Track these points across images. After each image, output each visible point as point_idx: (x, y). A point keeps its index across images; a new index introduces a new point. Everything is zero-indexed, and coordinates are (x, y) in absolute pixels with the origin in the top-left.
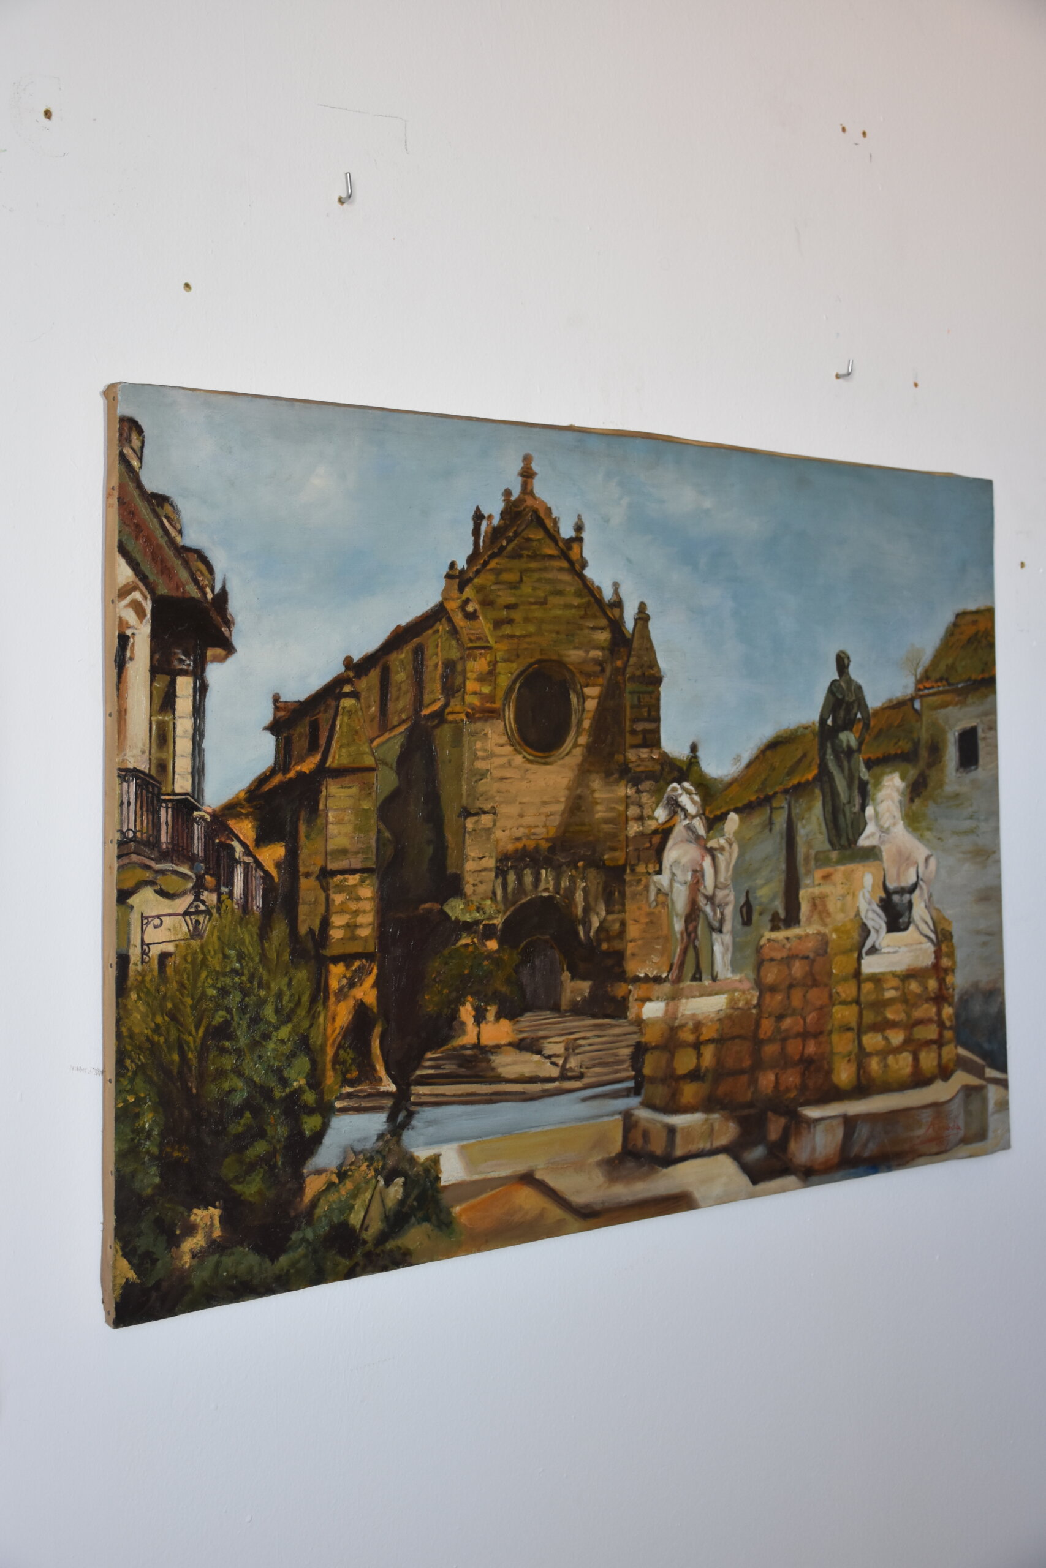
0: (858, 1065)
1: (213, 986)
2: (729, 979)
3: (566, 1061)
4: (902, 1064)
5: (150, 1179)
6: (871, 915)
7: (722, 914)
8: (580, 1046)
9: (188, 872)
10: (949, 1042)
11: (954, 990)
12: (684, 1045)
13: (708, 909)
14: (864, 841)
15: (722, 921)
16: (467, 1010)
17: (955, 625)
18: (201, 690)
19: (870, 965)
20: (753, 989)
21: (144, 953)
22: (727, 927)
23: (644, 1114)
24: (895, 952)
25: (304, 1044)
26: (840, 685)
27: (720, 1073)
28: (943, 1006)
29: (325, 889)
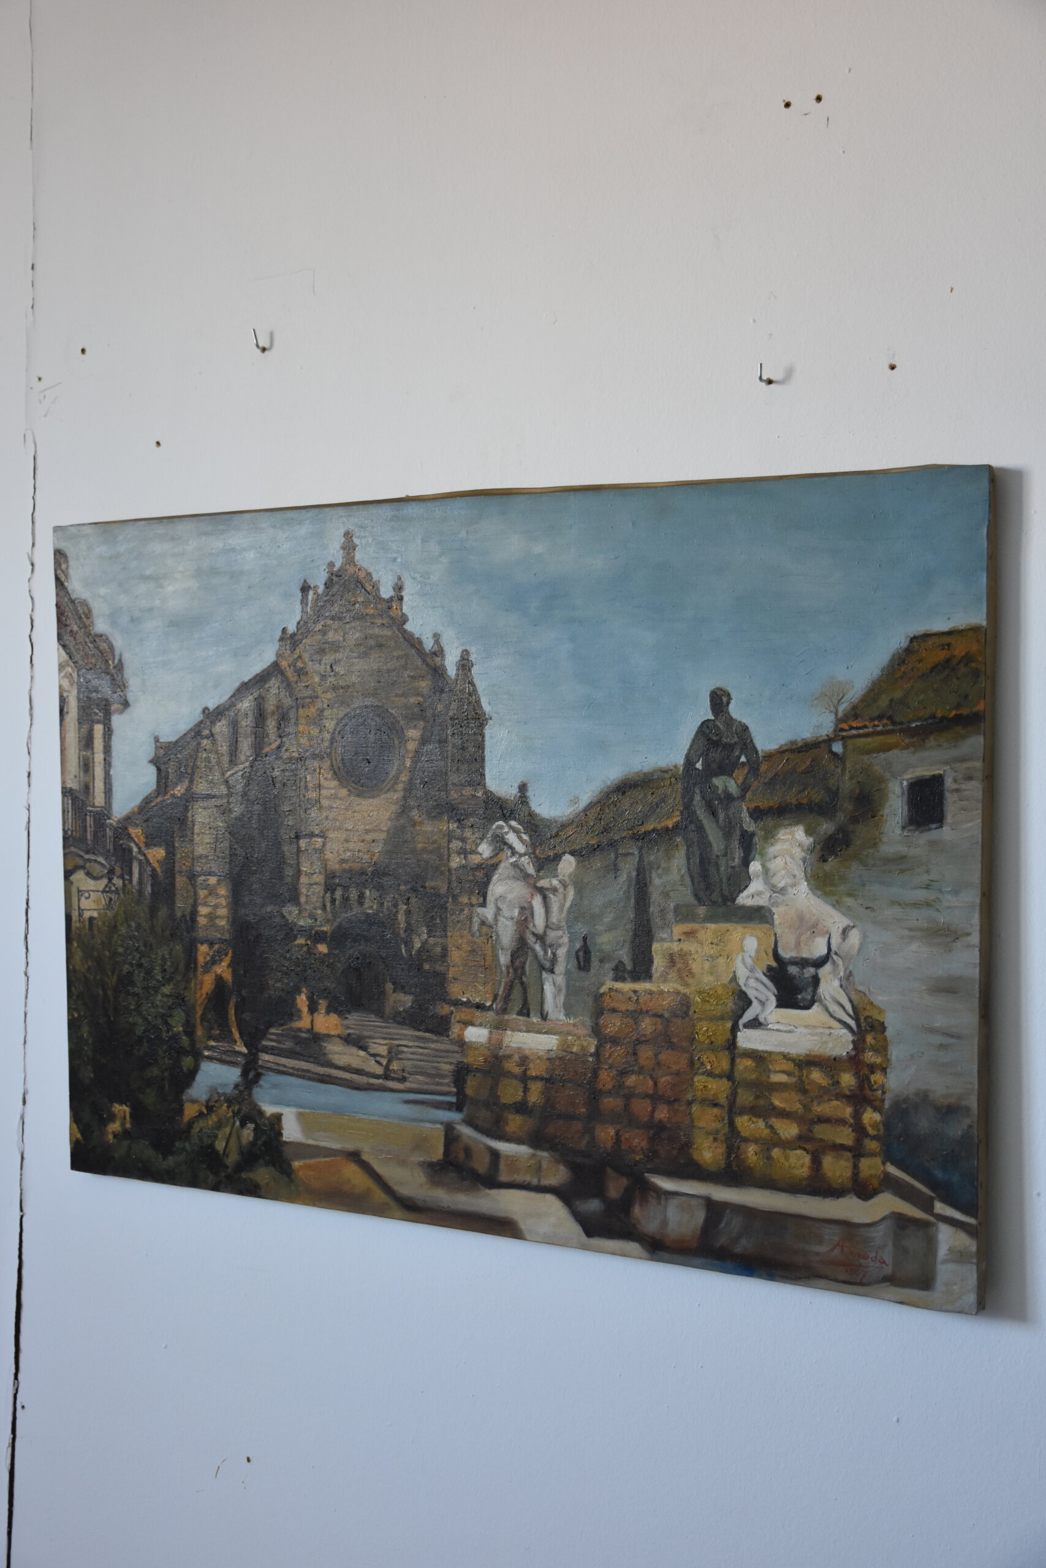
0: (727, 1147)
1: (122, 946)
2: (560, 1020)
3: (390, 1061)
4: (799, 1163)
5: (88, 1074)
6: (752, 983)
7: (554, 954)
8: (403, 1052)
9: (104, 862)
10: (873, 1155)
11: (884, 1093)
12: (509, 1074)
13: (538, 947)
14: (745, 899)
15: (554, 960)
16: (302, 1000)
17: (908, 651)
18: (108, 733)
19: (747, 1039)
20: (590, 1036)
21: (80, 915)
22: (560, 968)
23: (466, 1131)
24: (790, 1032)
25: (180, 1000)
26: (716, 726)
27: (548, 1112)
28: (865, 1109)
29: (194, 886)
